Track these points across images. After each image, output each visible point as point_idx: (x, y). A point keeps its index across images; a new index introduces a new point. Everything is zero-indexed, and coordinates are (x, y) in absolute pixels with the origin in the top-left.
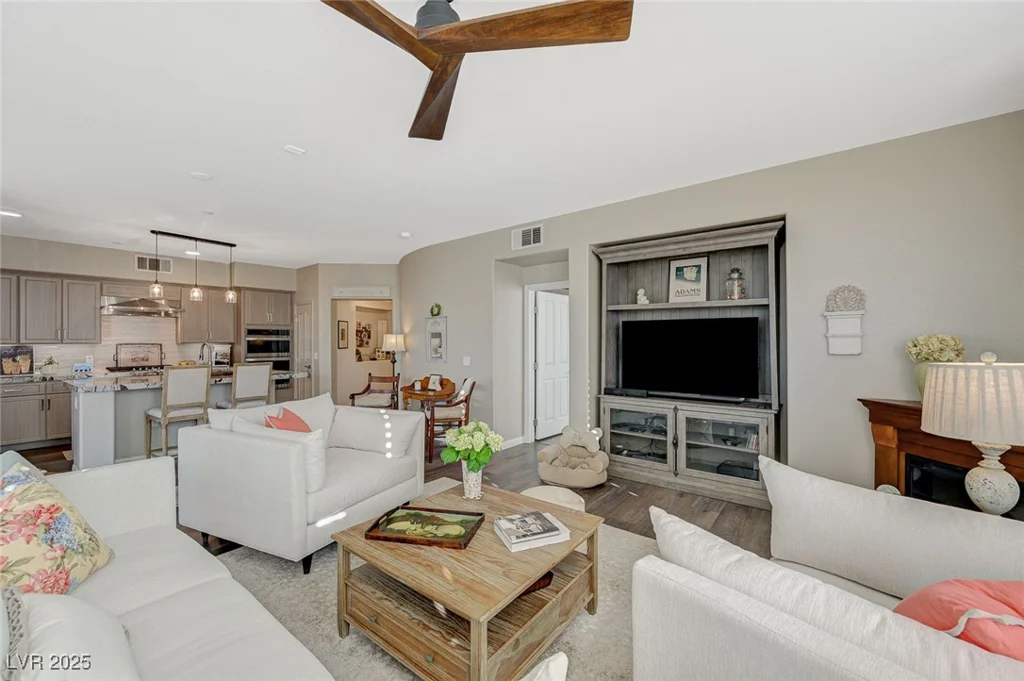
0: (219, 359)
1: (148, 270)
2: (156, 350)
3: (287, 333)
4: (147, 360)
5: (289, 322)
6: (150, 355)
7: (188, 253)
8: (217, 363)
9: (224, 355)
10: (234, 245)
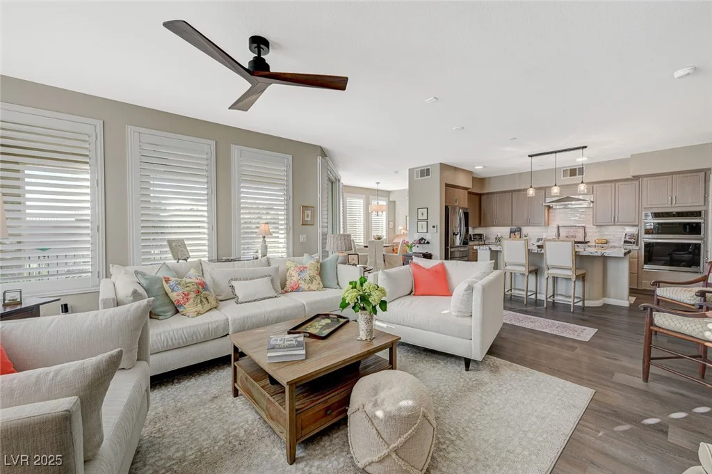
0: (627, 239)
1: (569, 177)
2: (582, 231)
3: (698, 214)
4: (575, 237)
5: (702, 203)
6: (578, 234)
7: (578, 160)
8: (625, 242)
9: (632, 236)
10: (586, 147)
